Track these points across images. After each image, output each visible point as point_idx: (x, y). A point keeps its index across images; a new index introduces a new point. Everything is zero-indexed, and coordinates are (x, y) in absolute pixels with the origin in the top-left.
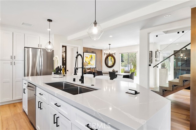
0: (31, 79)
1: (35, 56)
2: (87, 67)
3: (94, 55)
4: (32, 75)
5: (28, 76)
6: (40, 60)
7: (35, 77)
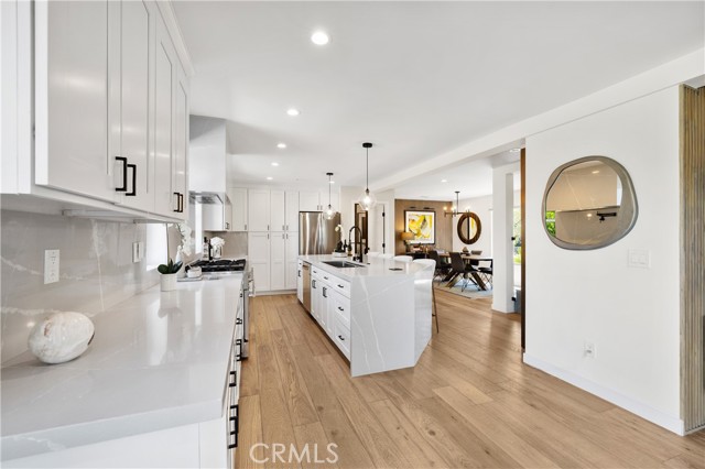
0: (307, 258)
1: (314, 223)
2: (412, 242)
3: (430, 216)
4: (310, 253)
5: (304, 253)
6: (322, 231)
7: (315, 256)
